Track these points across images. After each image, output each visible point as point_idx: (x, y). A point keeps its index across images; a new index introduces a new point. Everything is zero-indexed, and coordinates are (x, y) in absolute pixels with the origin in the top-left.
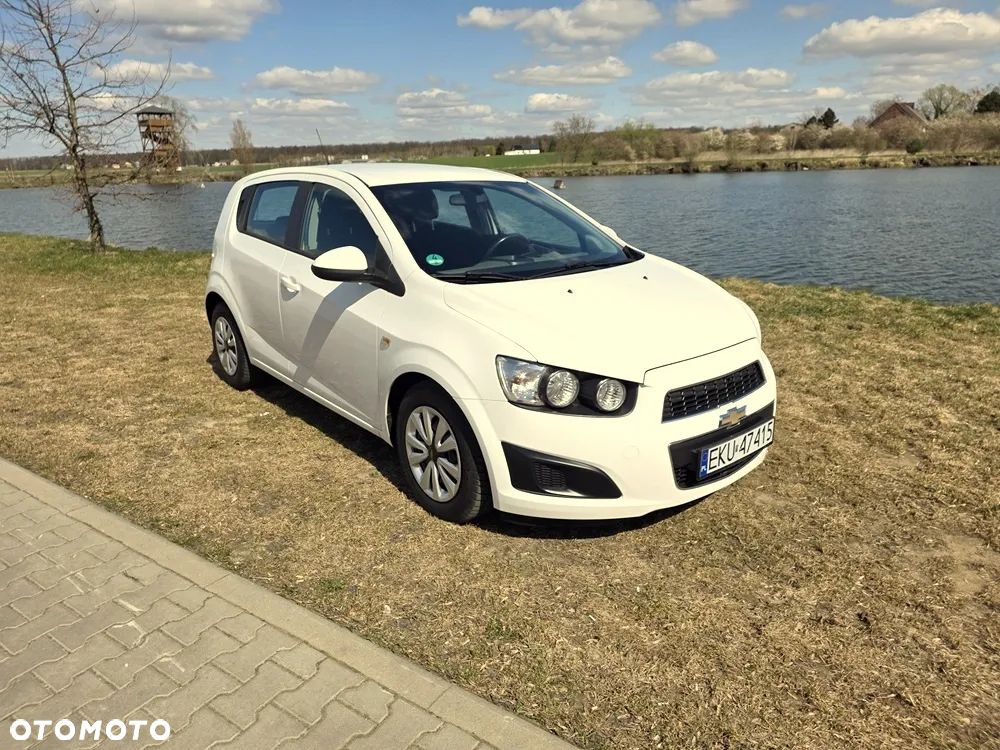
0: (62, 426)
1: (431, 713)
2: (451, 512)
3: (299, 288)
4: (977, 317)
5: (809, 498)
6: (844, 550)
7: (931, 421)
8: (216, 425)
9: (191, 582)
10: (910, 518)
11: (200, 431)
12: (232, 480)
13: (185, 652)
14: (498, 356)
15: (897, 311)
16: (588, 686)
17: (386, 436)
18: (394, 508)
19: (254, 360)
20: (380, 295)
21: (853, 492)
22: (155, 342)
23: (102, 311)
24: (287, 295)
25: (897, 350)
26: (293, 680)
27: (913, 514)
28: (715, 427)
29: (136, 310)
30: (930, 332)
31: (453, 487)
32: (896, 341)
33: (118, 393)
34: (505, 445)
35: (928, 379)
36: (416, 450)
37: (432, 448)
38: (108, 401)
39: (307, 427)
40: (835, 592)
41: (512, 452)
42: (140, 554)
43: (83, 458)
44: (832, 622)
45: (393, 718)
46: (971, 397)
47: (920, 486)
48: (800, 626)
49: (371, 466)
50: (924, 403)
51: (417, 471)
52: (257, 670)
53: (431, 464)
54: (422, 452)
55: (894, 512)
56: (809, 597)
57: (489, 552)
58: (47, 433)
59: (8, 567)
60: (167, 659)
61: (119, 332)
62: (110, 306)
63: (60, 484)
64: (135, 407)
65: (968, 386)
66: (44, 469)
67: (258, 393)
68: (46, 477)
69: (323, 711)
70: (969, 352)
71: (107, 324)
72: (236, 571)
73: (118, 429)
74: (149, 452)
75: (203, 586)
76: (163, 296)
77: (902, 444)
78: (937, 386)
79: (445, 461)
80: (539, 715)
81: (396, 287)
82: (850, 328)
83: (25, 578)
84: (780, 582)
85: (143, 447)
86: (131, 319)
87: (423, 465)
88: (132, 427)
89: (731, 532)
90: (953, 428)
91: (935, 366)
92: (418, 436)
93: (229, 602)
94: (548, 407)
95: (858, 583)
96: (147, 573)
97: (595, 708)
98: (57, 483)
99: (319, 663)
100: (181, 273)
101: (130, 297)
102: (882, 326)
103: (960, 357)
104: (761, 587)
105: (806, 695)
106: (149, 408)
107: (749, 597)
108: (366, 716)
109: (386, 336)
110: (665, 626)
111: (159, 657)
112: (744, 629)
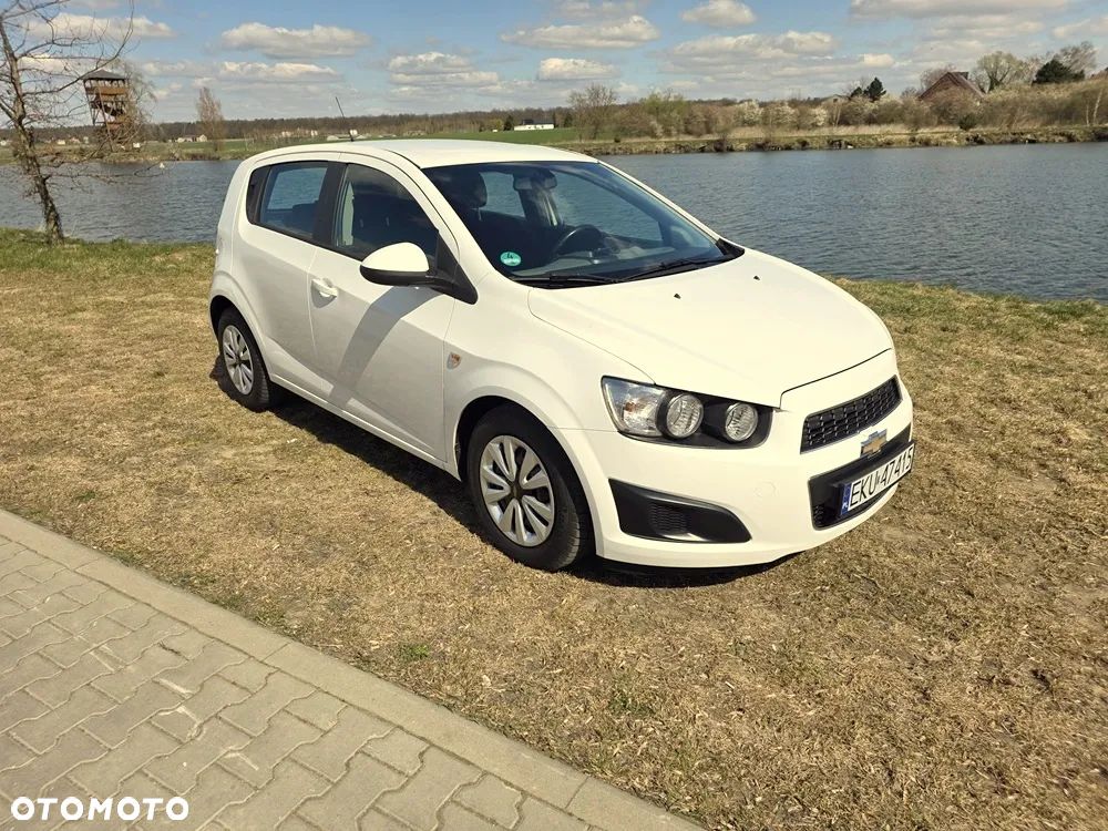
0: (49, 459)
1: (570, 814)
2: (540, 558)
3: (335, 293)
4: (1082, 315)
5: (942, 531)
6: (996, 592)
7: (1059, 437)
8: (235, 455)
9: (245, 653)
10: (1062, 552)
11: (217, 462)
12: (267, 523)
13: (255, 744)
14: (604, 377)
15: (992, 310)
16: (743, 772)
17: (452, 468)
18: (469, 553)
19: (275, 377)
20: (445, 300)
21: (991, 522)
22: (143, 354)
23: (73, 316)
24: (319, 300)
25: (1002, 354)
26: (395, 777)
27: (1065, 548)
28: (857, 456)
29: (113, 316)
30: (1034, 334)
31: (543, 531)
32: (999, 344)
33: (110, 417)
34: (613, 483)
35: (1045, 388)
36: (492, 486)
37: (515, 484)
38: (100, 427)
39: (347, 456)
40: (1000, 644)
41: (621, 491)
42: (174, 619)
43: (81, 498)
44: (1007, 683)
45: (526, 822)
46: (1096, 409)
47: (1064, 514)
48: (970, 688)
49: (430, 503)
50: (1046, 417)
51: (495, 511)
52: (347, 765)
53: (514, 503)
54: (501, 488)
55: (1042, 546)
56: (971, 650)
57: (591, 605)
58: (32, 468)
59: (14, 640)
60: (233, 755)
61: (97, 342)
62: (83, 310)
63: (59, 532)
64: (133, 434)
65: (1090, 397)
66: (37, 514)
67: (279, 415)
68: (39, 523)
69: (439, 816)
70: (1082, 356)
71: (82, 330)
72: (297, 637)
73: (118, 462)
74: (162, 489)
75: (261, 659)
76: (143, 298)
77: (1032, 465)
78: (1056, 397)
79: (533, 499)
80: (697, 811)
81: (466, 293)
82: (944, 330)
83: (37, 653)
84: (934, 634)
85: (151, 485)
86: (109, 327)
87: (503, 504)
88: (135, 459)
89: (865, 575)
90: (1084, 445)
91: (1048, 373)
92: (496, 469)
93: (296, 678)
94: (667, 437)
95: (1023, 633)
96: (191, 644)
97: (759, 799)
98: (55, 530)
99: (422, 754)
100: (161, 270)
101: (103, 299)
102: (979, 327)
103: (1072, 362)
104: (914, 641)
105: (999, 774)
106: (150, 435)
107: (904, 653)
108: (493, 821)
109: (455, 352)
110: (817, 692)
111: (223, 752)
112: (908, 694)
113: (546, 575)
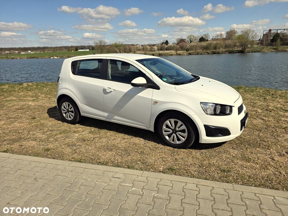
1: (236, 190)
3: (113, 90)
6: (268, 140)
7: (256, 111)
9: (136, 175)
10: (273, 132)
13: (158, 192)
14: (201, 102)
17: (152, 129)
19: (82, 114)
20: (150, 90)
26: (195, 191)
31: (184, 140)
34: (205, 126)
35: (247, 103)
36: (166, 131)
37: (174, 130)
45: (229, 193)
47: (268, 125)
50: (251, 108)
51: (167, 138)
52: (183, 191)
53: (174, 134)
54: (170, 131)
55: (269, 131)
59: (71, 184)
60: (156, 195)
63: (50, 158)
65: (255, 104)
69: (212, 196)
70: (247, 96)
72: (142, 170)
74: (68, 145)
75: (141, 176)
76: (5, 99)
77: (255, 117)
79: (180, 133)
87: (170, 135)
92: (168, 127)
99: (197, 186)
104: (262, 151)
106: (48, 133)
108: (223, 195)
109: (156, 101)
110: (255, 162)
111: (153, 195)
112: (270, 160)
113: (184, 150)
